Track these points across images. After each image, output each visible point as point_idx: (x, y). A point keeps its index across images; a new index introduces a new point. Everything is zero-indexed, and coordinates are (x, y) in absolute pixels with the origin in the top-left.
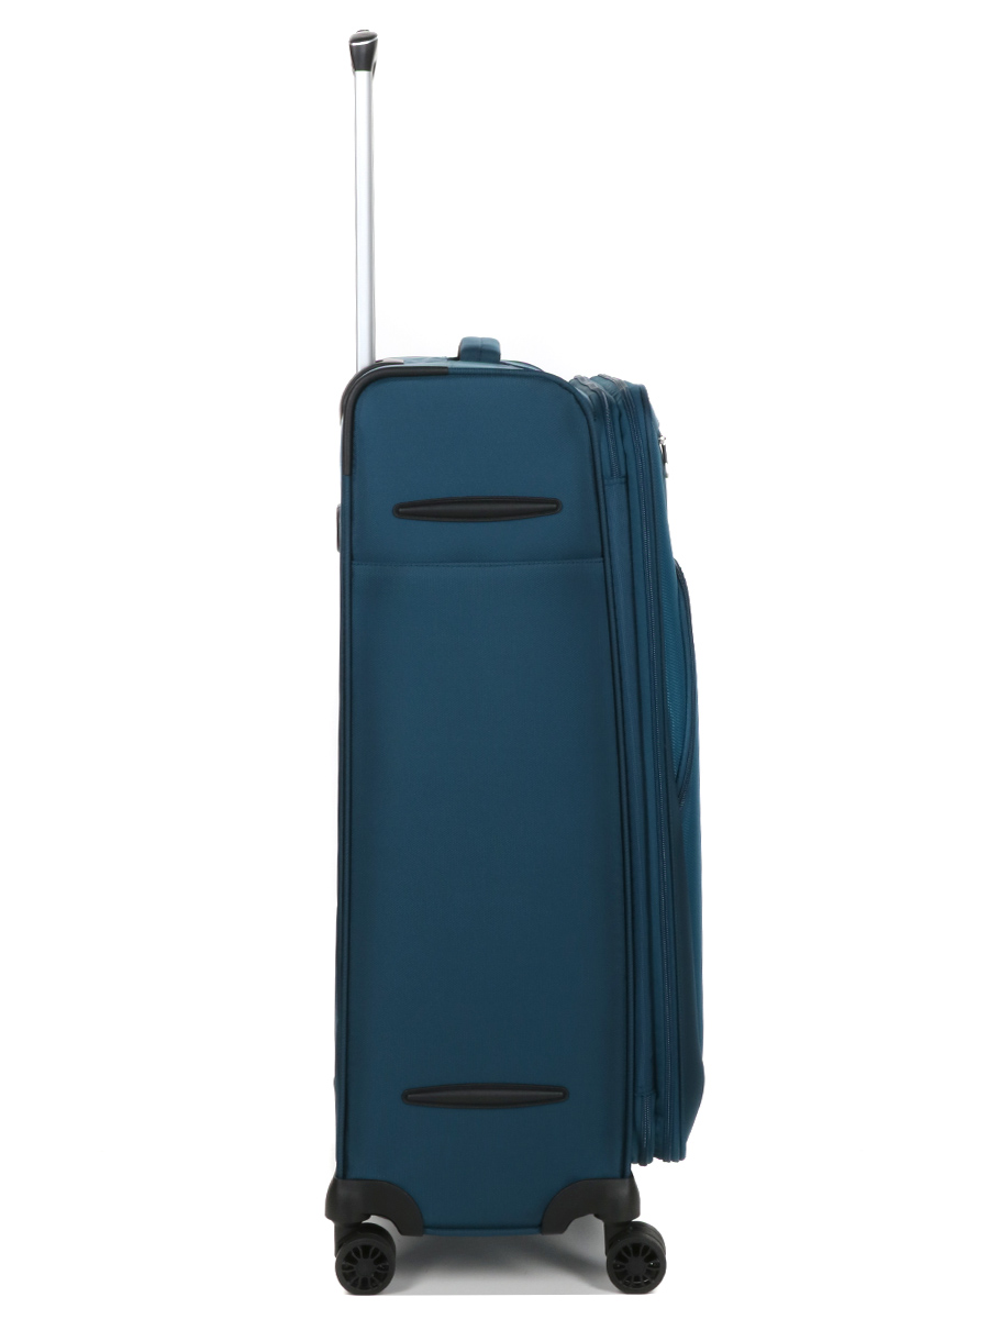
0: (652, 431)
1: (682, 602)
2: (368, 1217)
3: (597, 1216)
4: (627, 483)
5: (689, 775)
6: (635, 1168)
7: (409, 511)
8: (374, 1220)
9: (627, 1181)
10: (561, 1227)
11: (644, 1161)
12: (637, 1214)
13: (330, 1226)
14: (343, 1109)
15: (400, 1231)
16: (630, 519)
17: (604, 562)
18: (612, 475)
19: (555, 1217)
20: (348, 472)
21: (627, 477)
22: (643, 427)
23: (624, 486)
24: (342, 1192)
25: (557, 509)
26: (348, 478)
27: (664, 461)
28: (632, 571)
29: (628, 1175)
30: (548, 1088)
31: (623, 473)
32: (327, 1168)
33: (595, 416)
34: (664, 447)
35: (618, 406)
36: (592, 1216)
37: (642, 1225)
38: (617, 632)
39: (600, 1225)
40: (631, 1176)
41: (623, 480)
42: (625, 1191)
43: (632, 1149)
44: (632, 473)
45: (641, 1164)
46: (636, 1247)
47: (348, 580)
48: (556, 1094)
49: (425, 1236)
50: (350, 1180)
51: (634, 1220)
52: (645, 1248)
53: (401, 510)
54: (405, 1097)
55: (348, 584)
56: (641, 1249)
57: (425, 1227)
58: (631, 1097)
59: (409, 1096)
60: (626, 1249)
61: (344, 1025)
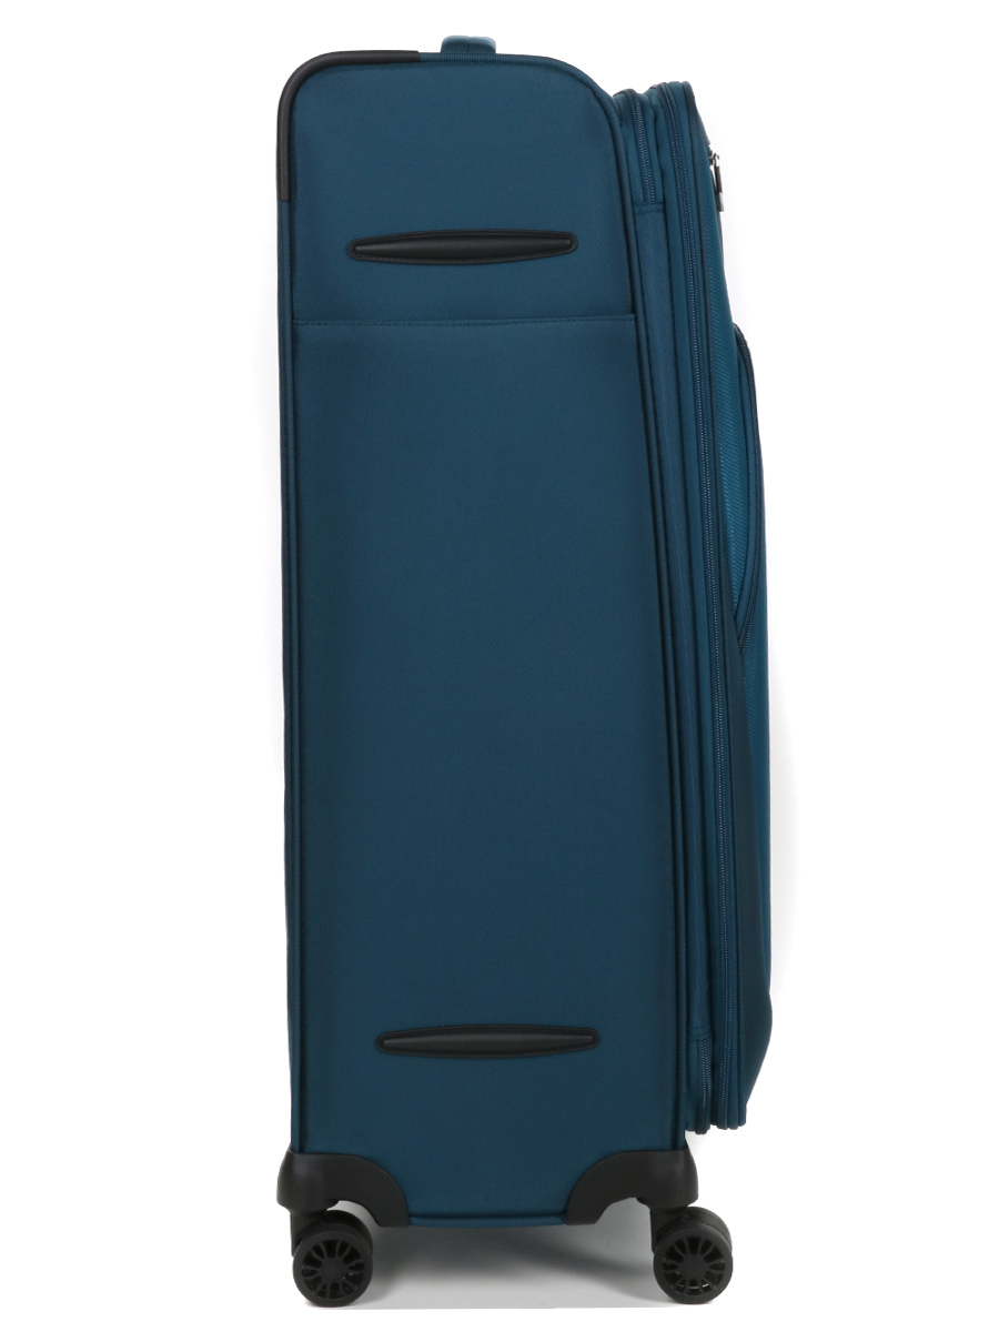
0: (701, 149)
1: (744, 371)
2: (335, 1202)
3: (641, 1200)
4: (665, 211)
5: (754, 603)
6: (691, 1137)
7: (361, 251)
8: (342, 1206)
9: (681, 1152)
10: (591, 1214)
11: (701, 1129)
12: (694, 1197)
13: (284, 1215)
14: (298, 1060)
15: (376, 1221)
16: (669, 260)
17: (636, 319)
18: (645, 200)
19: (585, 1205)
20: (285, 196)
21: (664, 203)
22: (687, 134)
23: (661, 216)
24: (301, 1169)
25: (570, 246)
26: (285, 204)
27: (718, 189)
28: (674, 332)
29: (681, 1145)
30: (572, 1031)
31: (660, 198)
32: (280, 1139)
33: (621, 120)
34: (717, 169)
35: (652, 106)
36: (634, 1200)
37: (700, 1212)
38: (655, 413)
39: (644, 1212)
40: (686, 1147)
41: (661, 206)
42: (679, 1167)
43: (687, 1113)
44: (672, 198)
45: (698, 1133)
46: (694, 1242)
47: (289, 346)
48: (582, 1039)
49: (410, 1227)
50: (310, 1153)
51: (691, 1205)
52: (708, 1244)
53: (358, 248)
54: (379, 1043)
55: (289, 351)
56: (700, 1245)
57: (411, 1215)
58: (684, 1043)
59: (386, 1042)
60: (680, 1244)
61: (297, 948)
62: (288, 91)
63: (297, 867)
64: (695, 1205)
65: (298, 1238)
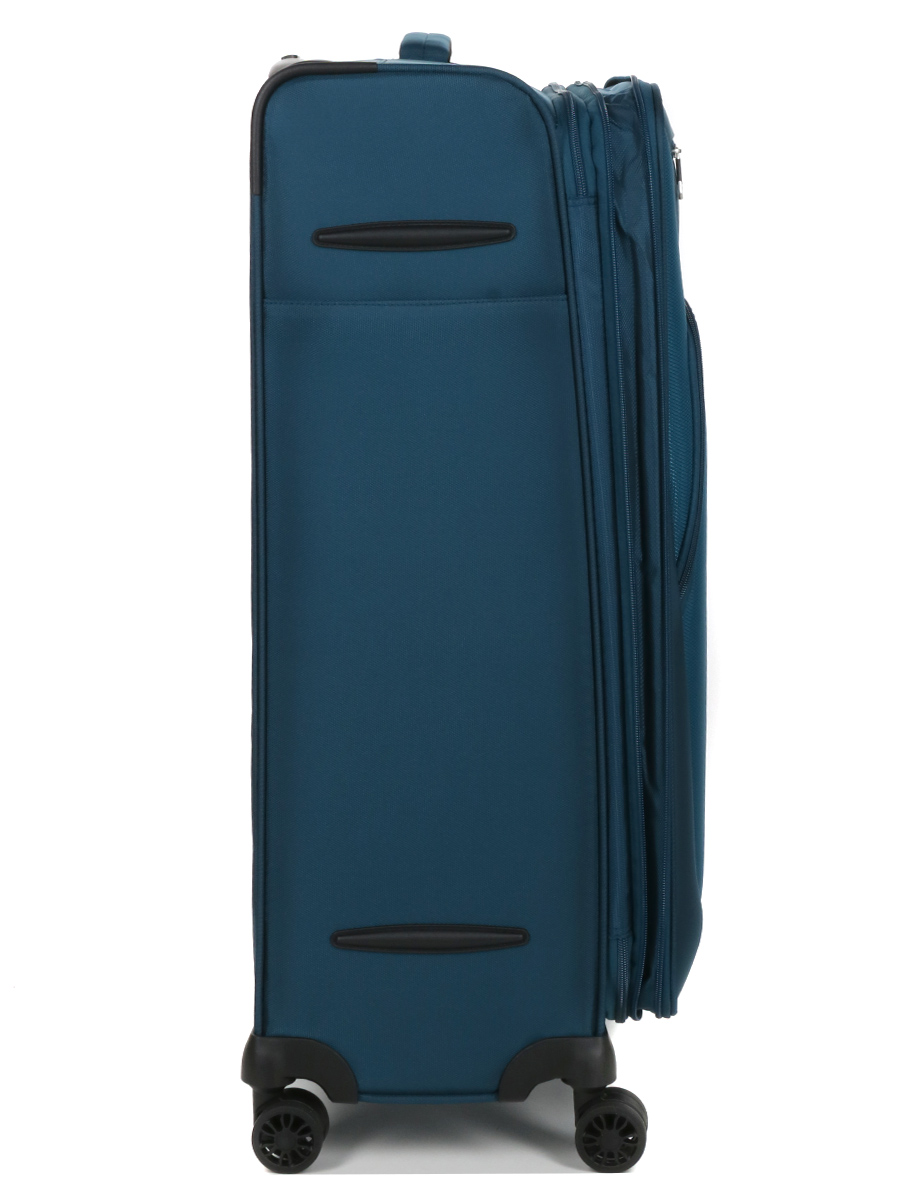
0: (665, 144)
1: (691, 343)
2: (292, 1080)
3: (565, 1081)
4: (596, 204)
6: (607, 1020)
7: (329, 238)
8: (299, 1084)
9: (600, 1039)
10: (523, 1094)
11: (620, 1019)
12: (613, 1078)
13: (248, 1091)
14: (261, 953)
15: (332, 1097)
16: (600, 247)
17: (568, 299)
18: (577, 195)
19: (514, 1082)
20: (257, 191)
21: (597, 197)
22: (653, 130)
23: (592, 209)
24: (261, 1051)
25: (510, 235)
26: (257, 198)
27: (678, 178)
28: (603, 312)
29: (601, 1032)
30: (505, 930)
31: (592, 193)
32: (244, 1023)
33: (556, 123)
34: (678, 161)
35: (587, 111)
36: (558, 1081)
37: (620, 1093)
39: (568, 1092)
40: (605, 1033)
41: (592, 200)
42: (598, 1052)
43: (607, 1003)
44: (603, 190)
45: (617, 1022)
46: (610, 1118)
47: (259, 322)
48: (515, 937)
49: (360, 1103)
50: (270, 1037)
51: (608, 1086)
52: (622, 1120)
53: (321, 237)
54: (334, 939)
55: (259, 327)
56: (616, 1121)
57: (361, 1093)
58: (604, 941)
59: (339, 938)
60: (598, 1120)
61: (261, 855)
62: (260, 97)
63: (262, 784)
64: (614, 1085)
65: (259, 1110)
